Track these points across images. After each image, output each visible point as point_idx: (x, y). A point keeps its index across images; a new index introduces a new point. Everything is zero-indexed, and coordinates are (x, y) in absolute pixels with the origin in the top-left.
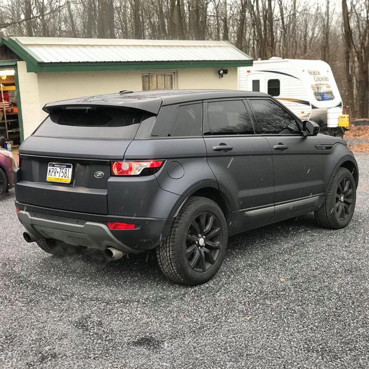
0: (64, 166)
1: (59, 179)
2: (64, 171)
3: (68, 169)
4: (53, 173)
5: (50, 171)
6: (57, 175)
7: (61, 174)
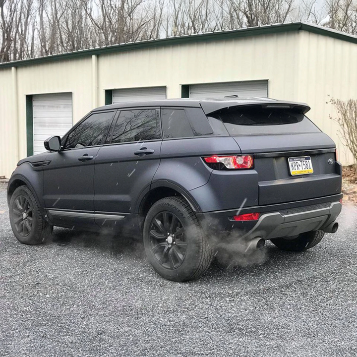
0: (303, 159)
1: (302, 171)
2: (304, 163)
3: (307, 161)
4: (296, 167)
5: (292, 166)
6: (300, 168)
7: (304, 167)
